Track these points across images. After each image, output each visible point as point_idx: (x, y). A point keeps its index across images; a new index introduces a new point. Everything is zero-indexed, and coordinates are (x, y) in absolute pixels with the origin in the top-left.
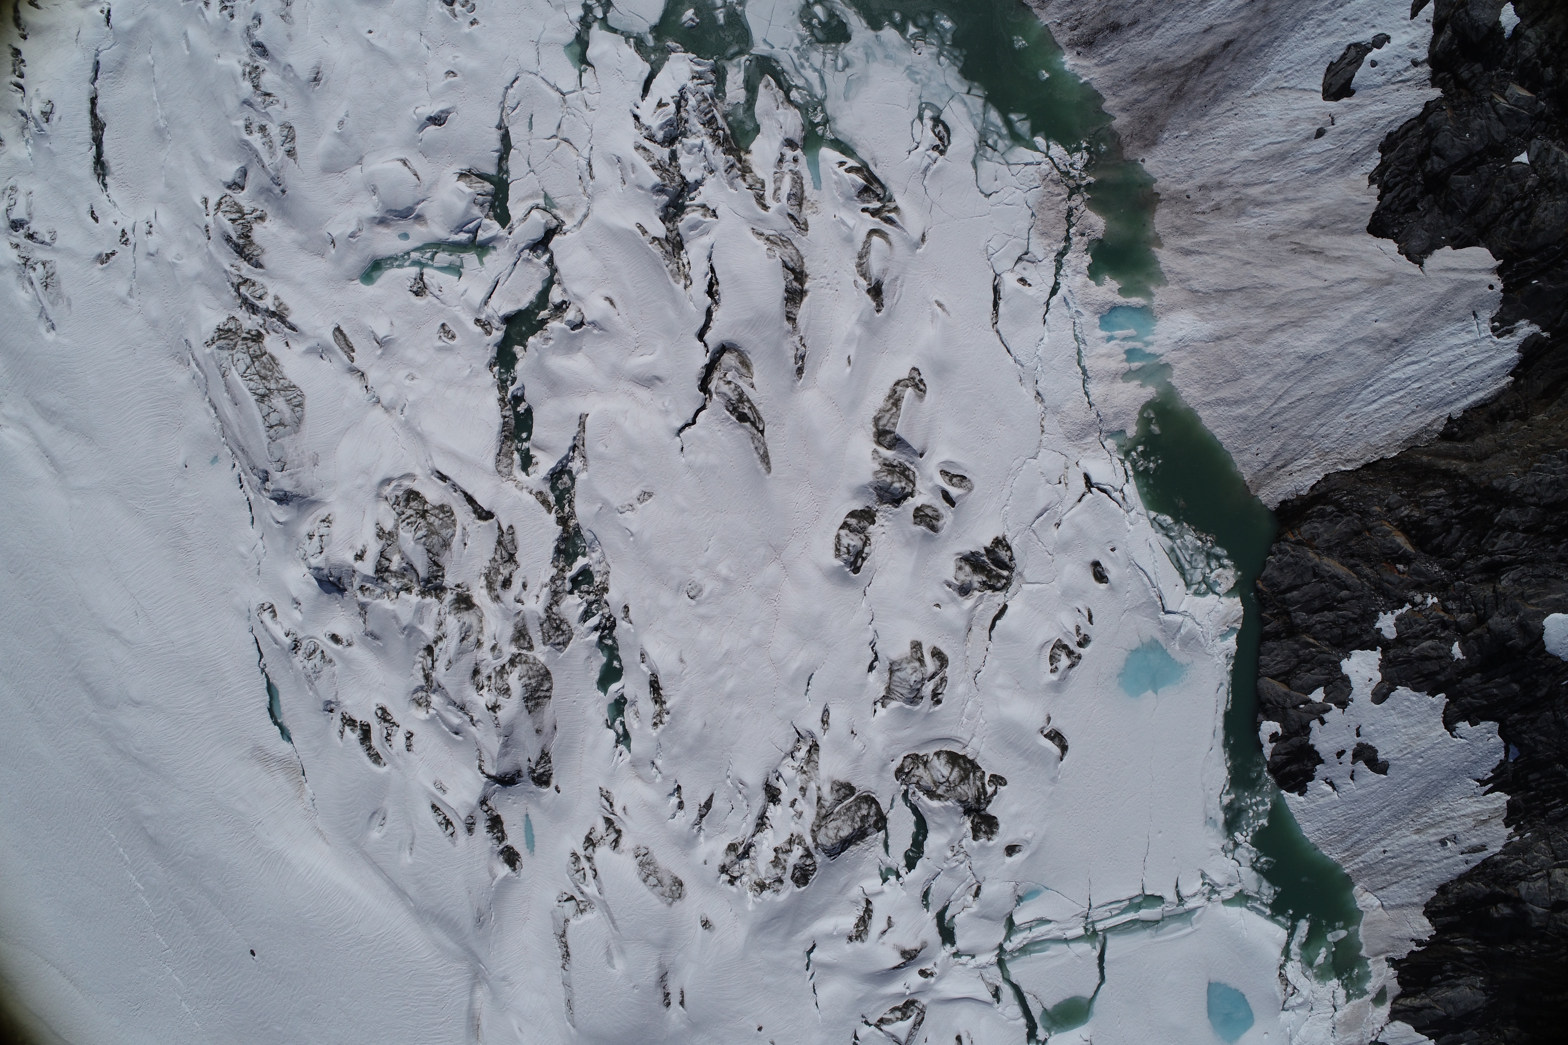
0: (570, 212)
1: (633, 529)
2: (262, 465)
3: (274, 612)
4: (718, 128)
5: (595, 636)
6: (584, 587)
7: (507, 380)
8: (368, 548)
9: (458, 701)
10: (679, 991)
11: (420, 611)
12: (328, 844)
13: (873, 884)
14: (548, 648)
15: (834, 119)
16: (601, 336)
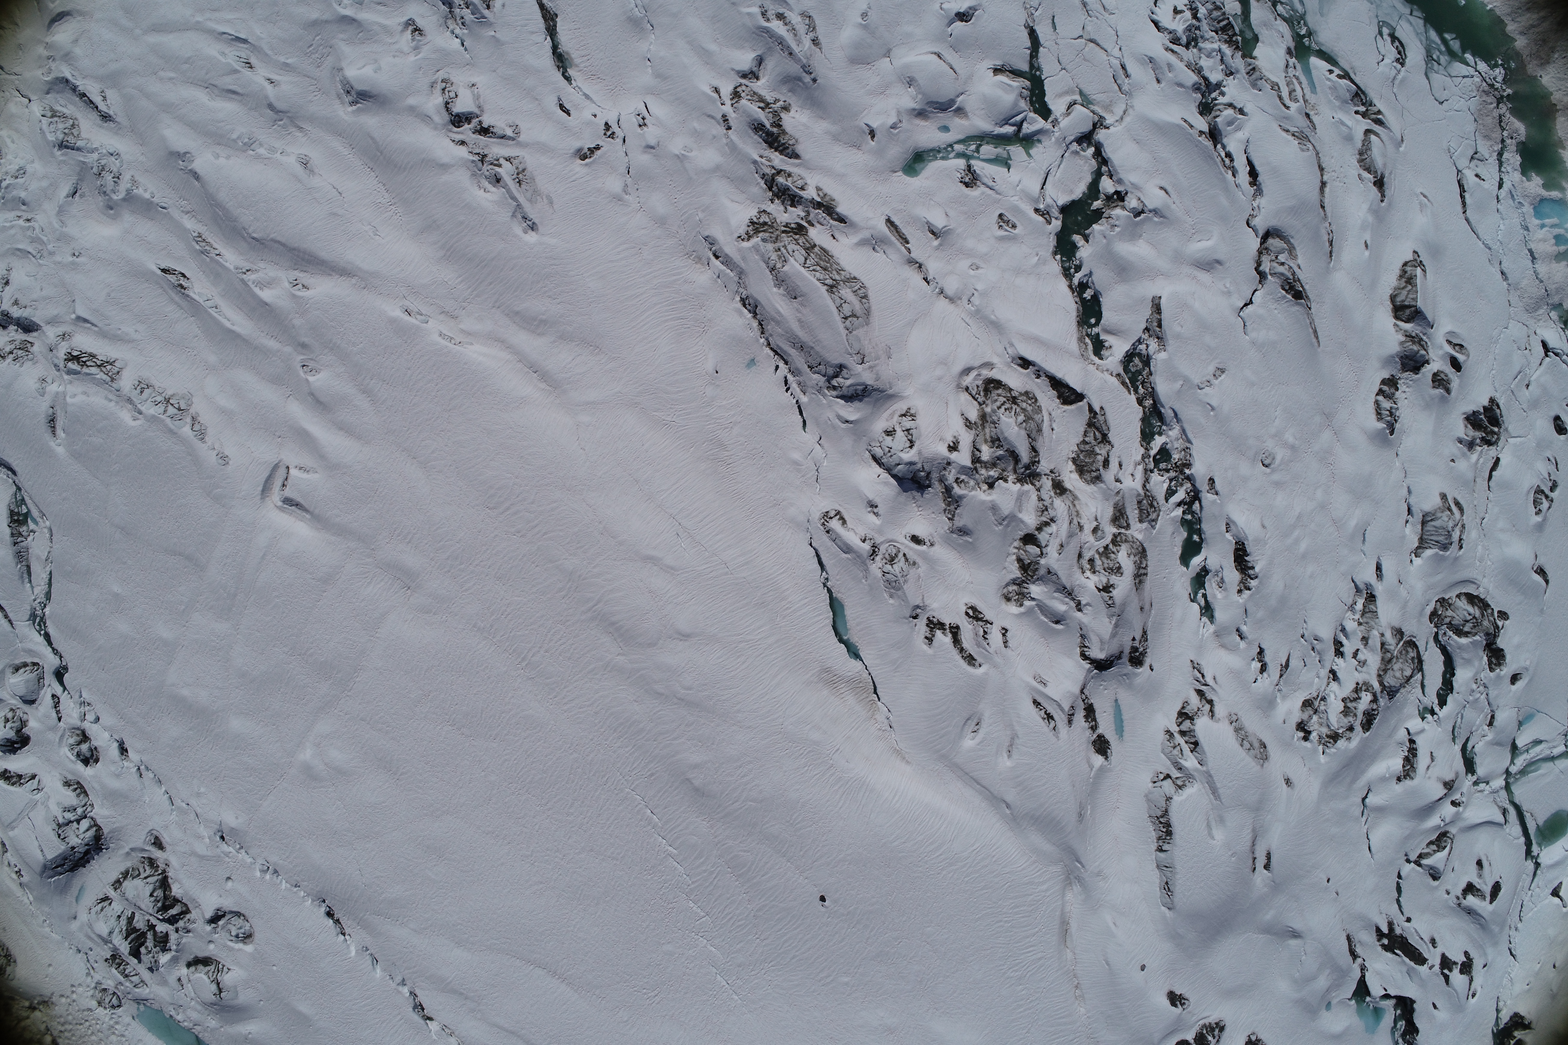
0: (1108, 108)
1: (1214, 403)
2: (836, 358)
3: (842, 519)
4: (1235, 34)
5: (1179, 512)
6: (1163, 466)
7: (1070, 268)
8: (960, 439)
9: (1068, 586)
10: (1264, 854)
11: (1020, 498)
12: (908, 762)
13: (1415, 724)
14: (1145, 525)
15: (1315, 32)
16: (1161, 223)
